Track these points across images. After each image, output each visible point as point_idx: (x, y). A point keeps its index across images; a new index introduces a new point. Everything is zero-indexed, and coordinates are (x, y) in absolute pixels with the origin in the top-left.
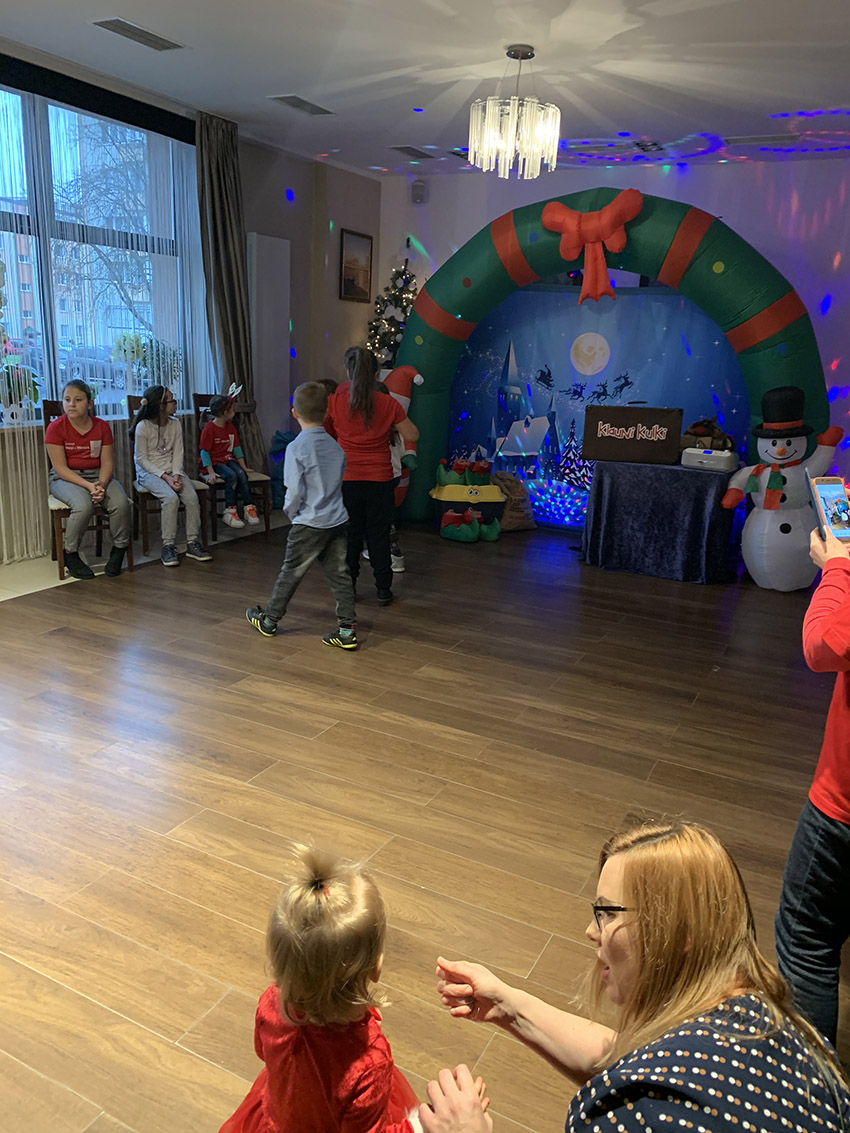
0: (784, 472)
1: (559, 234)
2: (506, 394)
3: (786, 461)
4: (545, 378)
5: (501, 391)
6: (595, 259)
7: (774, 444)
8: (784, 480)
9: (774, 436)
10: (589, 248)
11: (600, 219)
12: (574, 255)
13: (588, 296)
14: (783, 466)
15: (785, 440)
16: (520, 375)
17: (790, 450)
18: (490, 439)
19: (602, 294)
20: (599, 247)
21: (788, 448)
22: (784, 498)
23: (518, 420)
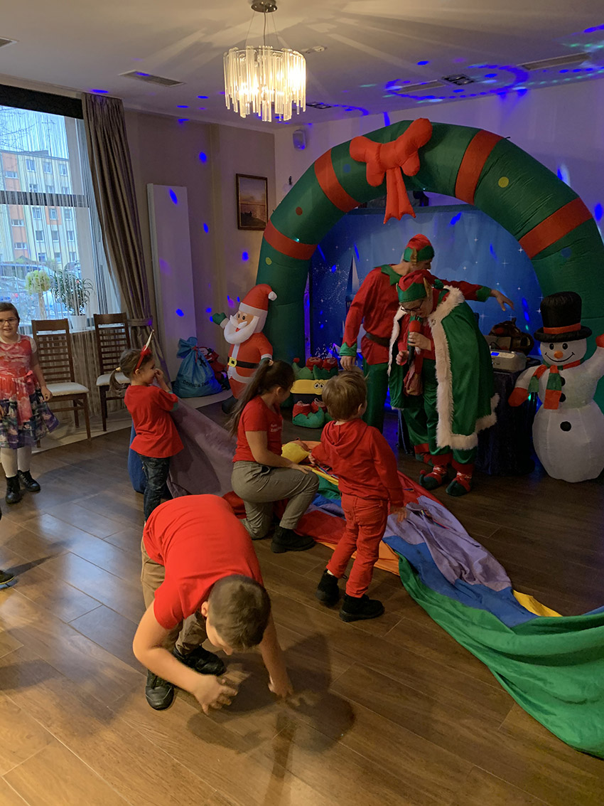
0: (563, 373)
1: (366, 164)
3: (562, 364)
5: (347, 299)
6: (395, 183)
7: (552, 348)
8: (563, 381)
9: (552, 341)
10: (389, 172)
11: (395, 147)
12: (379, 182)
13: (390, 216)
14: (562, 368)
15: (561, 345)
17: (566, 353)
19: (403, 214)
20: (397, 172)
21: (564, 352)
22: (563, 398)
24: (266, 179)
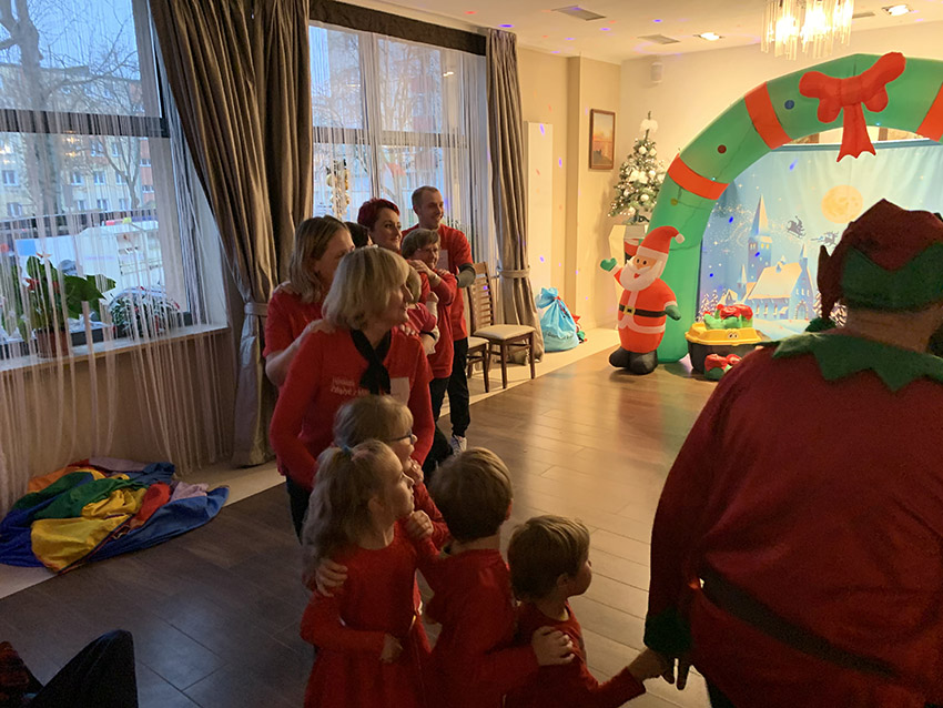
1: (819, 99)
2: (757, 244)
4: (796, 228)
5: (751, 241)
10: (848, 110)
11: (861, 83)
12: (832, 117)
16: (770, 226)
18: (740, 285)
19: (862, 150)
23: (769, 266)
24: (613, 114)
